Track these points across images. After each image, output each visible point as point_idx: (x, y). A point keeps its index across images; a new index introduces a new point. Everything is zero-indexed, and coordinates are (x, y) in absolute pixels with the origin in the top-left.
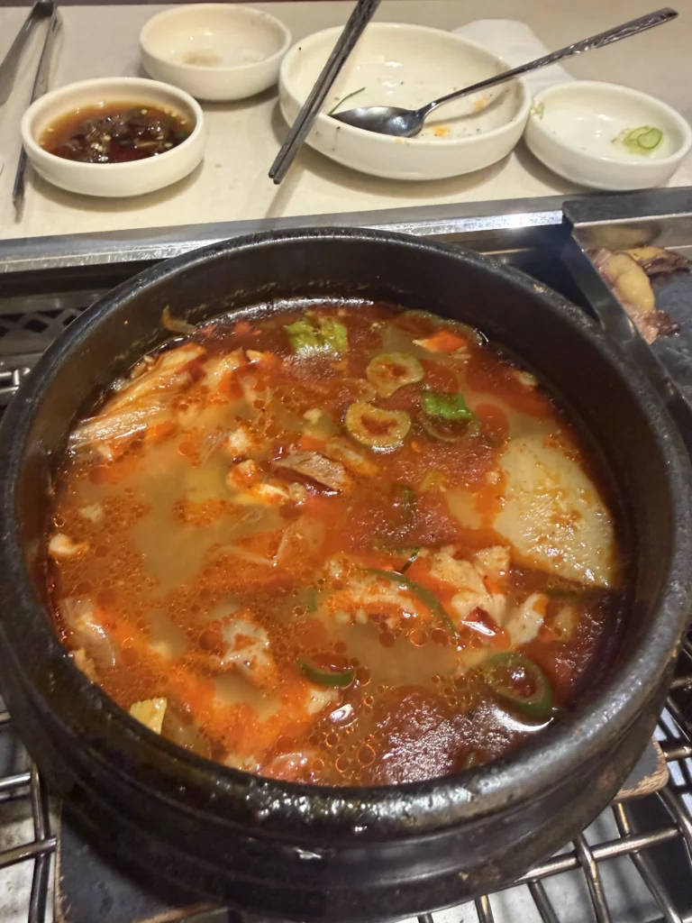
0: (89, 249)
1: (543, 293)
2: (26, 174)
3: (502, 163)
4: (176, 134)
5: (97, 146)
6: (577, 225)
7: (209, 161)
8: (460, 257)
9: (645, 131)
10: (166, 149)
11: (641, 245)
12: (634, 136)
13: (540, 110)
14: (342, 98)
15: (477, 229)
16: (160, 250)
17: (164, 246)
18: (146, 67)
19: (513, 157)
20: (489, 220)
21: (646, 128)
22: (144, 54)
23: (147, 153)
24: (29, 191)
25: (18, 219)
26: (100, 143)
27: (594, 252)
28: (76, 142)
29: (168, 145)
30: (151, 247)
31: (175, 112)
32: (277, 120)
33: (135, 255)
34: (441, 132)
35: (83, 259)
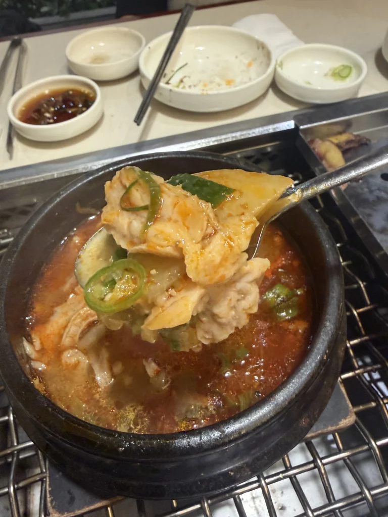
0: (45, 171)
2: (13, 134)
3: (264, 95)
4: (88, 102)
5: (48, 115)
6: (301, 127)
7: (107, 114)
9: (342, 68)
10: (82, 112)
11: (340, 133)
12: (337, 71)
13: (281, 65)
14: (175, 69)
16: (81, 168)
17: (83, 166)
18: (71, 69)
19: (271, 92)
20: (254, 130)
21: (343, 66)
22: (69, 61)
23: (73, 115)
24: (16, 143)
25: (11, 158)
26: (49, 112)
27: (312, 141)
28: (36, 114)
29: (84, 109)
31: (86, 90)
32: (141, 86)
33: (69, 172)
34: (229, 83)
35: (43, 177)
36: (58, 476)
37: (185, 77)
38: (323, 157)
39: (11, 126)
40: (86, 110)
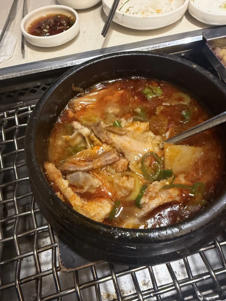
0: (47, 65)
1: (196, 68)
2: (24, 42)
3: (181, 20)
4: (70, 23)
5: (45, 30)
6: (208, 40)
7: (82, 30)
8: (167, 58)
10: (67, 29)
14: (124, 4)
15: (173, 45)
16: (69, 64)
17: (70, 62)
19: (184, 17)
23: (61, 31)
24: (26, 48)
25: (24, 57)
26: (46, 29)
27: (214, 49)
28: (38, 30)
30: (66, 63)
31: (69, 15)
32: (103, 13)
33: (61, 66)
34: (158, 11)
35: (45, 69)
36: (65, 247)
37: (130, 7)
38: (222, 59)
39: (23, 36)
40: (69, 28)
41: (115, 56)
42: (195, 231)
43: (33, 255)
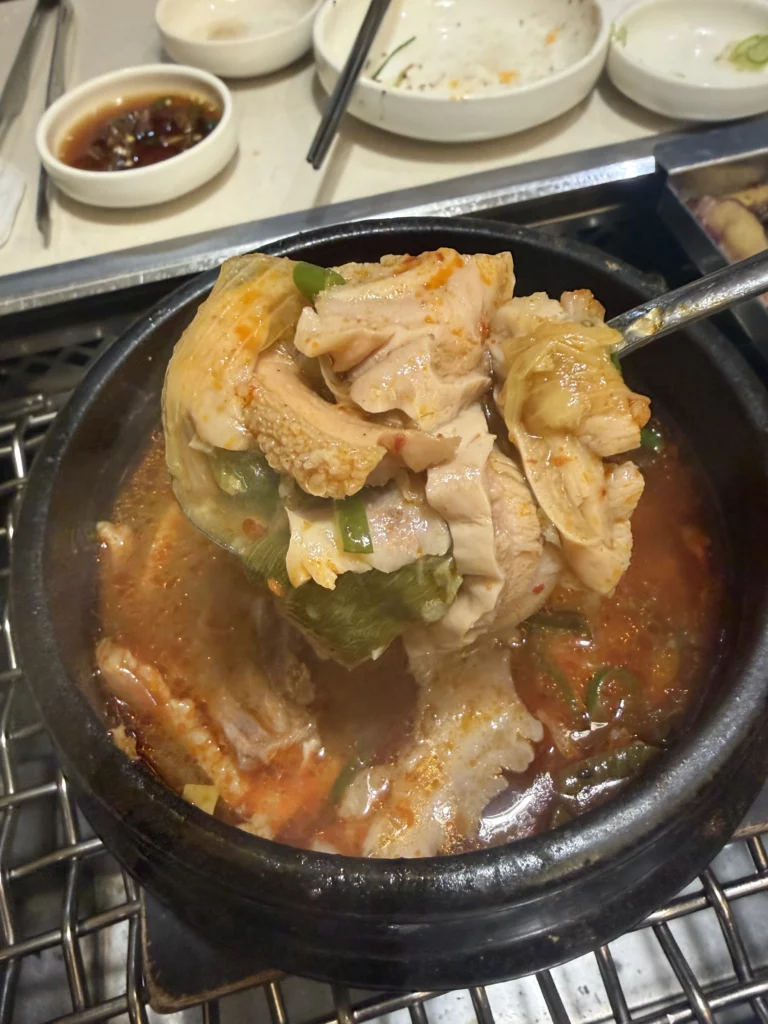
0: (118, 270)
1: (618, 271)
2: (49, 194)
3: (583, 105)
4: (204, 122)
5: (120, 151)
6: (673, 171)
7: (245, 148)
8: (517, 238)
9: (754, 42)
10: (195, 143)
11: (754, 185)
12: (743, 49)
13: (623, 35)
14: (389, 52)
15: (552, 191)
16: (195, 262)
17: (199, 258)
18: (168, 50)
19: (597, 98)
20: (567, 179)
21: (757, 37)
22: (163, 36)
23: (175, 150)
24: (56, 212)
25: (46, 243)
26: (123, 145)
27: (694, 202)
28: (98, 149)
29: (197, 137)
30: (185, 261)
31: (202, 98)
32: (317, 89)
33: (168, 271)
34: (507, 78)
35: (115, 283)
36: (166, 915)
37: (410, 67)
39: (44, 174)
40: (200, 140)
41: (338, 236)
42: (599, 865)
43: (61, 942)
